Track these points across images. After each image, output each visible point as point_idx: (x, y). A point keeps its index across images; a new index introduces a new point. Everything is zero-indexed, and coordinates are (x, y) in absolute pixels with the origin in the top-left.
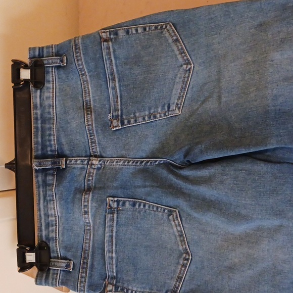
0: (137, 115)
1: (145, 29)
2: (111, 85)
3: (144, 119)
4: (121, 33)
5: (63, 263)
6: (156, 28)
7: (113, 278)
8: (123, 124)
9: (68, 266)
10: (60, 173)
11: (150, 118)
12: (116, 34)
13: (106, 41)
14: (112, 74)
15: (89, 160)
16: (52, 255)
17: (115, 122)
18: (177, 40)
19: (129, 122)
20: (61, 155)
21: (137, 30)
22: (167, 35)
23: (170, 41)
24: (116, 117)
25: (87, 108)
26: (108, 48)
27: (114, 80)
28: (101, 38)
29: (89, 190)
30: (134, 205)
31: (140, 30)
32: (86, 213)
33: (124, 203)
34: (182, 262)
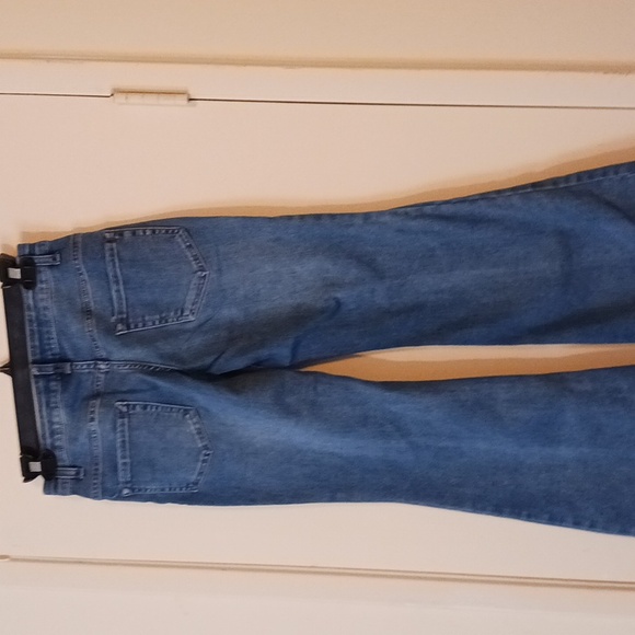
0: (147, 318)
1: (154, 232)
2: (114, 288)
3: (154, 324)
4: (127, 235)
5: (72, 471)
6: (167, 231)
7: (127, 483)
8: (129, 328)
9: (78, 473)
10: (64, 379)
11: (160, 322)
12: (121, 234)
13: (110, 241)
14: (116, 276)
15: (96, 364)
16: (59, 464)
17: (120, 327)
18: (190, 246)
19: (136, 327)
20: (64, 360)
21: (145, 233)
22: (180, 240)
23: (183, 246)
24: (121, 321)
25: (87, 312)
26: (112, 249)
27: (117, 282)
28: (105, 237)
29: (96, 395)
30: (145, 407)
31: (148, 233)
32: (92, 420)
33: (134, 406)
34: (202, 458)
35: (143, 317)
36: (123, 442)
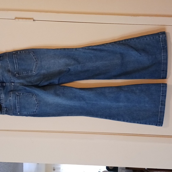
0: (23, 73)
1: (25, 52)
3: (25, 74)
4: (19, 52)
5: (5, 109)
6: (28, 52)
7: (19, 112)
8: (19, 75)
9: (7, 109)
10: (4, 87)
11: (27, 74)
12: (17, 52)
13: (14, 54)
14: (16, 63)
15: (11, 84)
16: (2, 107)
17: (17, 75)
18: (34, 55)
19: (21, 75)
20: (4, 82)
21: (23, 52)
22: (31, 54)
23: (32, 55)
24: (17, 73)
25: (9, 71)
26: (15, 56)
27: (16, 64)
28: (13, 53)
29: (11, 91)
30: (23, 94)
31: (24, 52)
32: (10, 97)
33: (20, 94)
34: (37, 106)
35: (23, 72)
36: (18, 102)
